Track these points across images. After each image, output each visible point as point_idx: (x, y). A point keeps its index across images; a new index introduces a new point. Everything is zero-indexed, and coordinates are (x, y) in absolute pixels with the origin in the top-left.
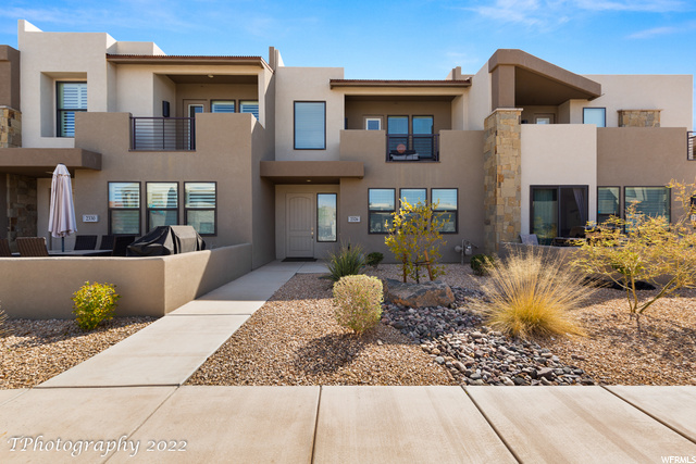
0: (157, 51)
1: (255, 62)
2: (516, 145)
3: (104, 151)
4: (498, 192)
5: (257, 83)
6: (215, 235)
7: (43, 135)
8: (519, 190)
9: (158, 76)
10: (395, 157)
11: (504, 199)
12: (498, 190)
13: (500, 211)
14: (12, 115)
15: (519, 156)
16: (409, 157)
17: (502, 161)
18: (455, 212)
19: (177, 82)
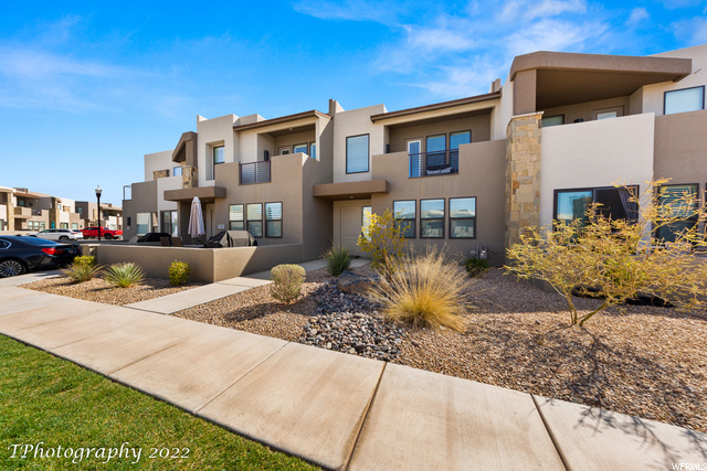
0: (260, 119)
1: (312, 114)
2: (536, 151)
3: (227, 187)
4: (513, 199)
5: (314, 129)
6: (281, 237)
7: (207, 179)
8: (538, 195)
9: (259, 135)
10: (429, 172)
11: (520, 206)
12: (513, 197)
13: (514, 217)
14: (193, 170)
15: (539, 160)
16: (443, 171)
17: (517, 167)
18: (474, 219)
19: (274, 136)
